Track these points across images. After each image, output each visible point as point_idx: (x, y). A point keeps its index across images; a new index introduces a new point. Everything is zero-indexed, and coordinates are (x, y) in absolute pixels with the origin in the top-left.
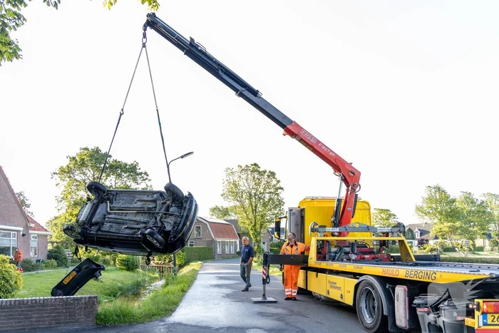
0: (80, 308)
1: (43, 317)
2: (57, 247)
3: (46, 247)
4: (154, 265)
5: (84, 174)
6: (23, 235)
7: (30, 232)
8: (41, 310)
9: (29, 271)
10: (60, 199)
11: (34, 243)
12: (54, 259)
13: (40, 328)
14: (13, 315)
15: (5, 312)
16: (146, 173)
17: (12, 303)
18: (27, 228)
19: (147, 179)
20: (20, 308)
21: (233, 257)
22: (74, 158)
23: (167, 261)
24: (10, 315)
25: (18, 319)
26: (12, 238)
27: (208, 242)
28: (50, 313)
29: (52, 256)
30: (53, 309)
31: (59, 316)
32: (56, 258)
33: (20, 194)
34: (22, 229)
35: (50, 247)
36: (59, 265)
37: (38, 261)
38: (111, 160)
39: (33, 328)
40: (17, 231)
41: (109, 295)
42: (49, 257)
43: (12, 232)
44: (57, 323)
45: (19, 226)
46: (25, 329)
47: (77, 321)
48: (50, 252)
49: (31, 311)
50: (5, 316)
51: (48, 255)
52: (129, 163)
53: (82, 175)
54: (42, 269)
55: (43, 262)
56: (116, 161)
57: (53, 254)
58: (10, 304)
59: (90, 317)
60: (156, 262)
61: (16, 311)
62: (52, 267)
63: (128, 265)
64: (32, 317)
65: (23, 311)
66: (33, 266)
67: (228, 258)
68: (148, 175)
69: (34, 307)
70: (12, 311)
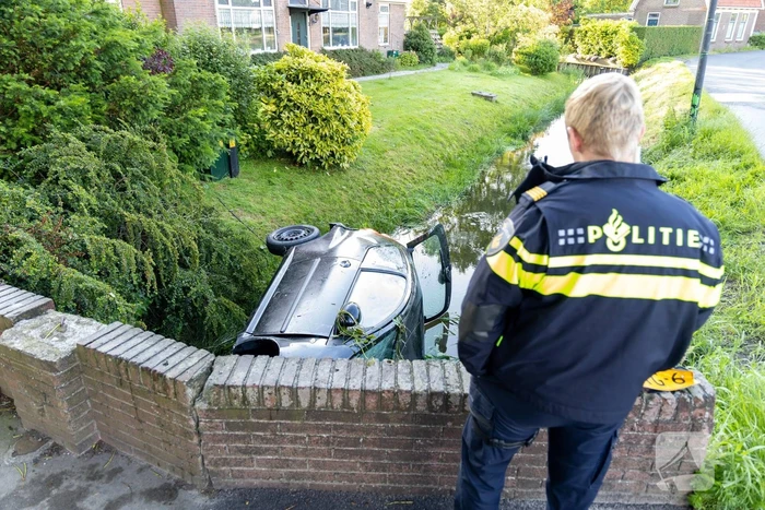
2: (419, 28)
3: (402, 27)
4: (574, 61)
6: (368, 5)
9: (378, 73)
11: (383, 20)
12: (414, 49)
14: (356, 443)
15: (326, 429)
17: (354, 402)
20: (382, 418)
21: (739, 50)
23: (603, 56)
24: (347, 442)
25: (377, 455)
26: (351, 12)
27: (691, 15)
29: (411, 44)
32: (416, 49)
35: (407, 27)
36: (422, 62)
37: (390, 53)
41: (515, 137)
42: (406, 47)
43: (350, 1)
48: (408, 36)
50: (327, 443)
51: (405, 43)
54: (397, 69)
55: (397, 55)
57: (413, 41)
58: (346, 403)
61: (367, 431)
63: (536, 63)
64: (428, 457)
65: (394, 431)
66: (383, 64)
67: (729, 52)
70: (353, 430)
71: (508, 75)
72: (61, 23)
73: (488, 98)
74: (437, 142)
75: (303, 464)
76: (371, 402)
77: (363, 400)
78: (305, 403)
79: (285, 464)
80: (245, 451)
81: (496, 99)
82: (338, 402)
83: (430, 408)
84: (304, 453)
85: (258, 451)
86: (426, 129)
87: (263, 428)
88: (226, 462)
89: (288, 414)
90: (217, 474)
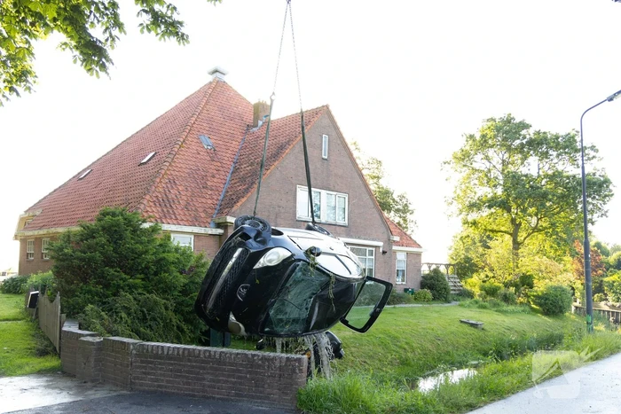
0: (272, 376)
1: (219, 381)
2: (436, 271)
3: (420, 270)
4: (607, 308)
5: (487, 158)
6: (384, 252)
7: (394, 248)
8: (216, 369)
10: (450, 201)
11: (400, 265)
12: (428, 288)
13: (214, 398)
14: (180, 371)
15: (172, 364)
16: (593, 148)
17: (181, 352)
18: (390, 242)
19: (594, 157)
20: (189, 361)
22: (472, 137)
24: (177, 371)
25: (187, 377)
26: (368, 257)
28: (229, 376)
29: (427, 284)
30: (234, 371)
31: (240, 384)
32: (431, 288)
33: (402, 197)
34: (381, 244)
35: (425, 271)
36: (435, 299)
37: (406, 290)
38: (531, 131)
39: (204, 397)
40: (376, 247)
42: (423, 285)
43: (368, 249)
44: (237, 395)
45: (379, 240)
46: (194, 396)
47: (267, 398)
48: (425, 277)
49: (204, 368)
50: (171, 371)
51: (421, 283)
52: (562, 133)
53: (485, 161)
54: (408, 301)
55: (412, 292)
56: (539, 133)
57: (428, 282)
58: (178, 354)
59: (287, 394)
60: (611, 303)
61: (184, 366)
62: (424, 300)
64: (204, 379)
65: (193, 367)
66: (394, 297)
68: (597, 151)
69: (208, 362)
70: (180, 365)
71: (513, 312)
72: (140, 247)
73: (472, 325)
74: (400, 347)
75: (162, 381)
76: (186, 352)
77: (183, 352)
78: (166, 353)
79: (157, 380)
80: (144, 373)
81: (483, 326)
82: (176, 352)
83: (205, 357)
84: (164, 375)
85: (149, 374)
86: (395, 338)
87: (151, 363)
88: (138, 378)
89: (160, 358)
90: (134, 383)
